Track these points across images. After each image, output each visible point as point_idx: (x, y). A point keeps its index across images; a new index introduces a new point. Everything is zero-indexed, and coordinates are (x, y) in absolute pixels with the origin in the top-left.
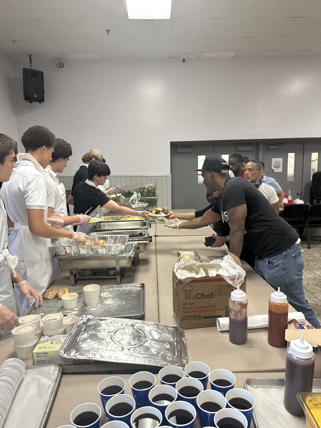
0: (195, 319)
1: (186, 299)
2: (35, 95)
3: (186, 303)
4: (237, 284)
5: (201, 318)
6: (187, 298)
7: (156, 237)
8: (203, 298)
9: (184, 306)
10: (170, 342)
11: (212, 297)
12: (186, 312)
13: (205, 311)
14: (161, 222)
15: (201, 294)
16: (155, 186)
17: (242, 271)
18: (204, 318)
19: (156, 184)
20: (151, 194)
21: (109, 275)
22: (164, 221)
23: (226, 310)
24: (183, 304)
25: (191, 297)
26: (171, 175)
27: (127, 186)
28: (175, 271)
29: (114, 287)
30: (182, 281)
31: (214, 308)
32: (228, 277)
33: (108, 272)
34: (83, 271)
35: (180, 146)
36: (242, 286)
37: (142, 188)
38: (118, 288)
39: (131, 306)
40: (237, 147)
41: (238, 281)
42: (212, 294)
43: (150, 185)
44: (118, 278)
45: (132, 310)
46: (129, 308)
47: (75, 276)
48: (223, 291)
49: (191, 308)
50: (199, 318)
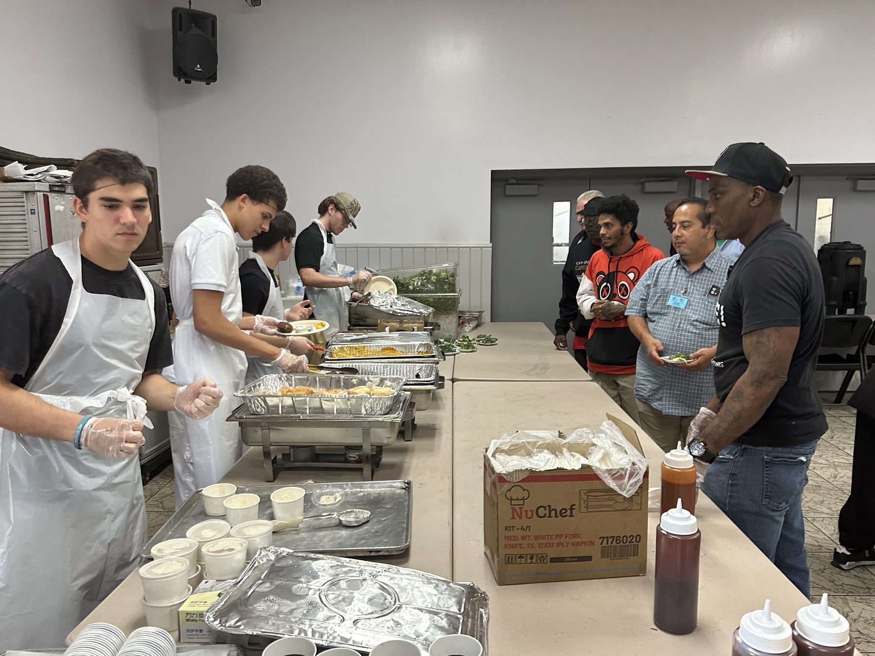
0: (531, 563)
1: (513, 518)
2: (199, 66)
3: (513, 527)
4: (627, 488)
5: (545, 560)
6: (516, 516)
7: (453, 382)
8: (550, 516)
9: (508, 533)
10: (448, 613)
11: (571, 516)
12: (512, 546)
13: (555, 547)
14: (465, 350)
15: (548, 508)
16: (455, 269)
17: (640, 458)
18: (553, 560)
19: (457, 265)
20: (446, 287)
21: (346, 461)
22: (474, 348)
23: (601, 544)
24: (506, 529)
25: (524, 513)
26: (491, 245)
27: (393, 267)
28: (489, 454)
29: (345, 486)
30: (506, 477)
31: (576, 540)
32: (609, 471)
33: (345, 454)
34: (292, 450)
35: (514, 181)
36: (639, 492)
37: (426, 273)
38: (354, 490)
39: (380, 528)
40: (643, 184)
41: (631, 482)
42: (571, 509)
43: (444, 265)
44: (367, 470)
45: (383, 537)
46: (376, 532)
47: (274, 461)
48: (595, 503)
49: (524, 538)
50: (542, 559)
